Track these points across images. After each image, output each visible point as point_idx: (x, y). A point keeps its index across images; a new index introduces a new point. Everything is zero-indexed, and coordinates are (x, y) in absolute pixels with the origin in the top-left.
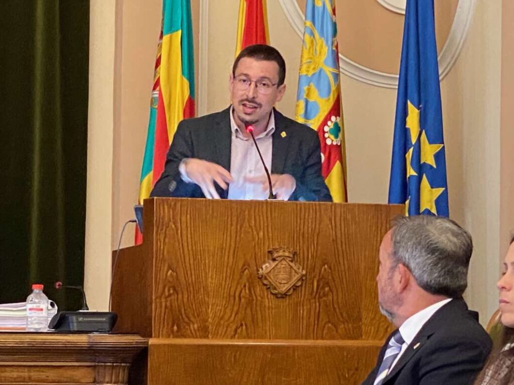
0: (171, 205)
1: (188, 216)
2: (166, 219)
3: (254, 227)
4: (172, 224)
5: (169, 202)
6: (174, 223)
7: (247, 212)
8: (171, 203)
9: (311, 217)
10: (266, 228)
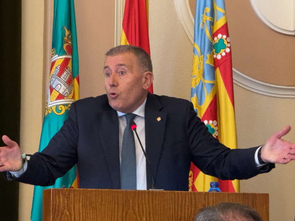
0: (65, 195)
1: (81, 204)
2: (61, 206)
3: (137, 213)
4: (66, 211)
5: (64, 192)
6: (68, 210)
7: (131, 201)
8: (65, 193)
9: (187, 204)
10: (148, 214)
